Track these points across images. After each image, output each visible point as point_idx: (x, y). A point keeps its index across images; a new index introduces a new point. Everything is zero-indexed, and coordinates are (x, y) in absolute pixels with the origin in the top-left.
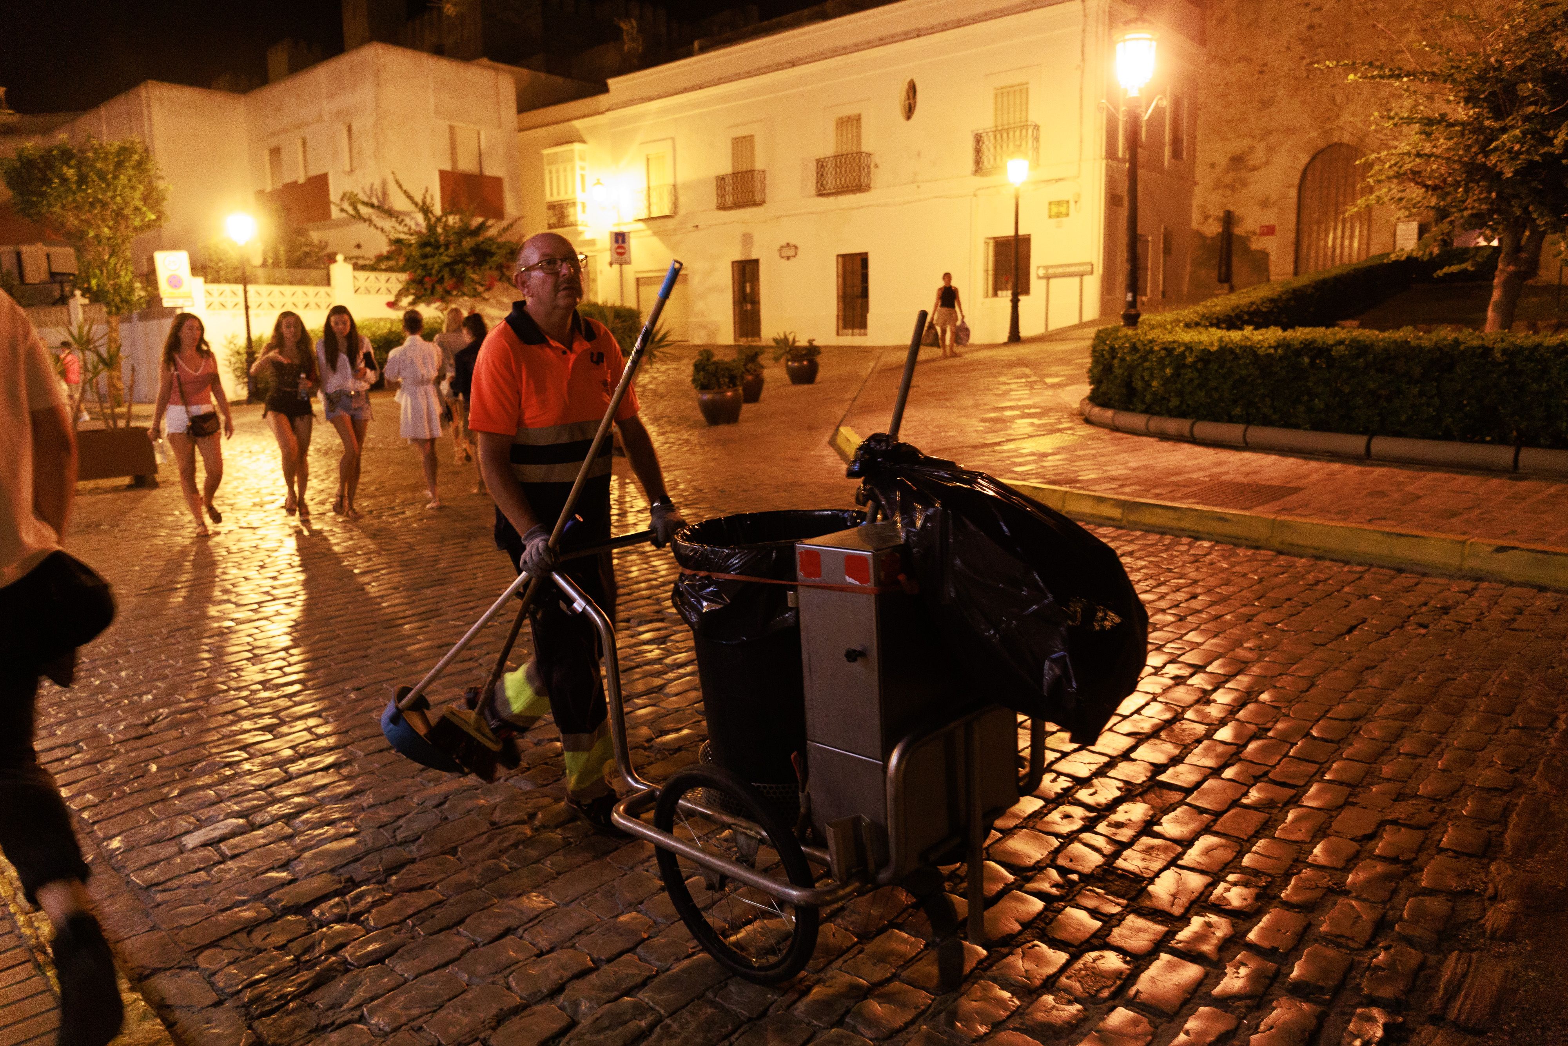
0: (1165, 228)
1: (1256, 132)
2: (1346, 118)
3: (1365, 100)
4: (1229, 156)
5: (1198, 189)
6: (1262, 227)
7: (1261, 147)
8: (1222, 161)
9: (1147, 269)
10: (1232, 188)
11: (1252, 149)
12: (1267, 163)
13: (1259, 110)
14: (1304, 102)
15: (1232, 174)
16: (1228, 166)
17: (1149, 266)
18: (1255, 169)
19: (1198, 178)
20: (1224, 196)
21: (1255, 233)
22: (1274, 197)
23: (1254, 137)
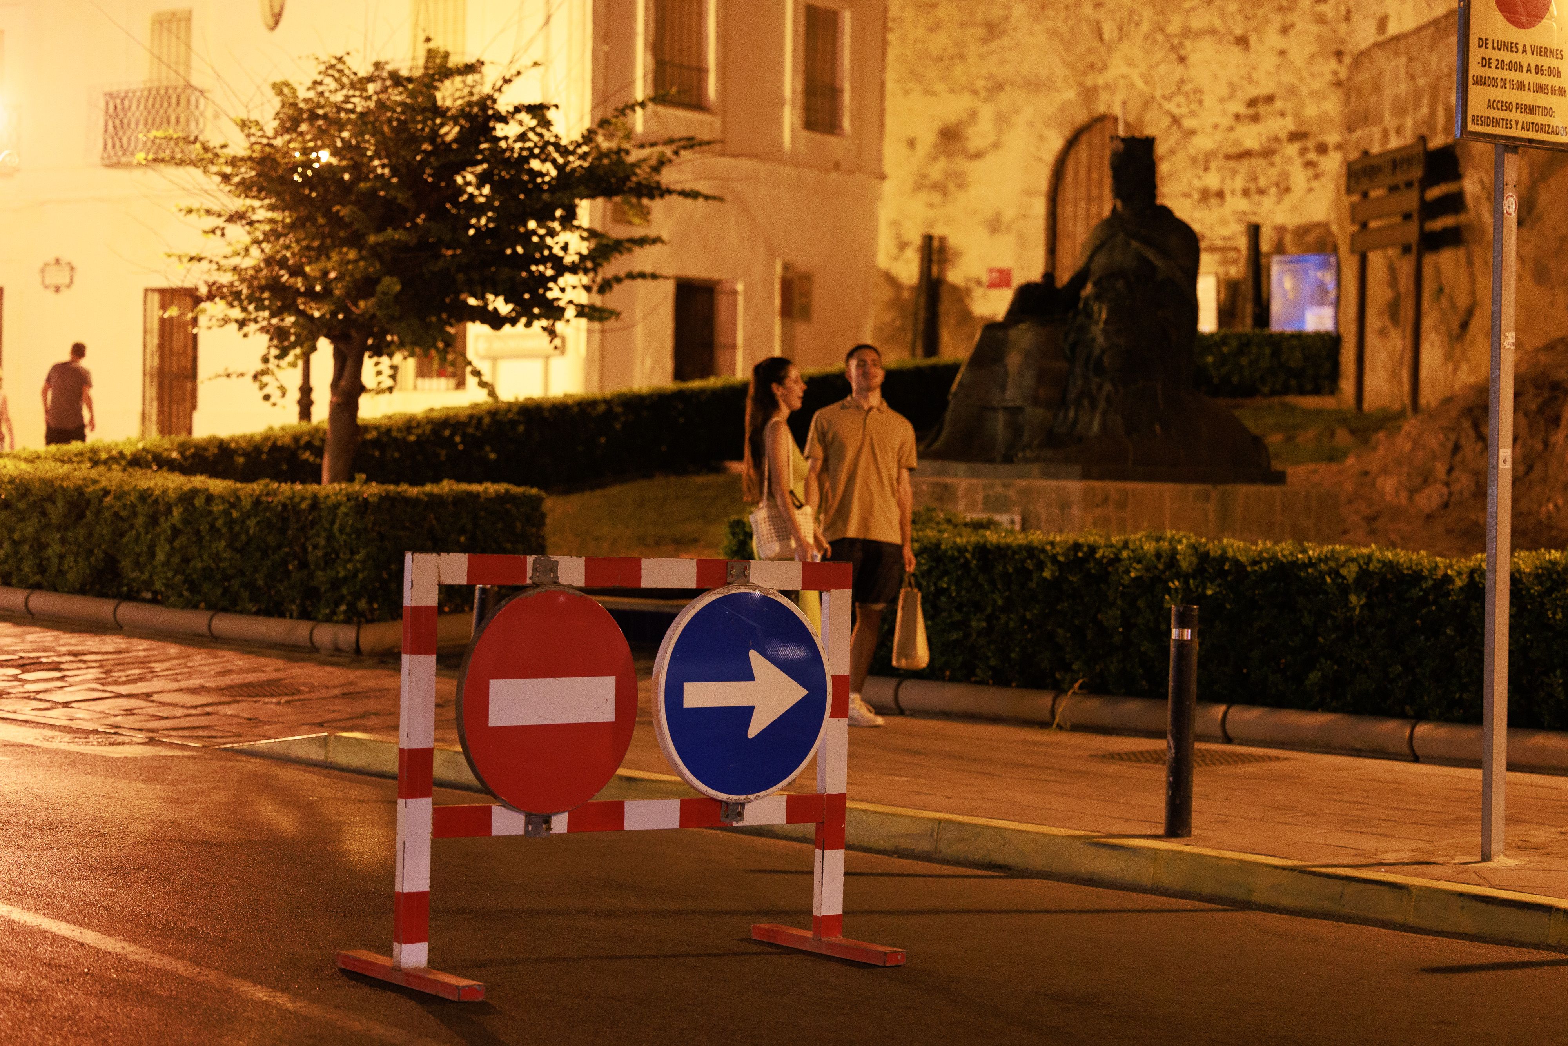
0: (786, 267)
1: (980, 84)
2: (1117, 68)
3: (1147, 37)
4: (937, 126)
5: (888, 187)
6: (991, 270)
7: (986, 112)
8: (927, 138)
9: (734, 347)
10: (940, 188)
11: (973, 114)
12: (996, 145)
13: (984, 41)
14: (1053, 32)
15: (942, 163)
16: (936, 146)
17: (740, 340)
18: (978, 155)
19: (888, 167)
20: (931, 205)
21: (979, 283)
22: (1009, 214)
23: (975, 92)
